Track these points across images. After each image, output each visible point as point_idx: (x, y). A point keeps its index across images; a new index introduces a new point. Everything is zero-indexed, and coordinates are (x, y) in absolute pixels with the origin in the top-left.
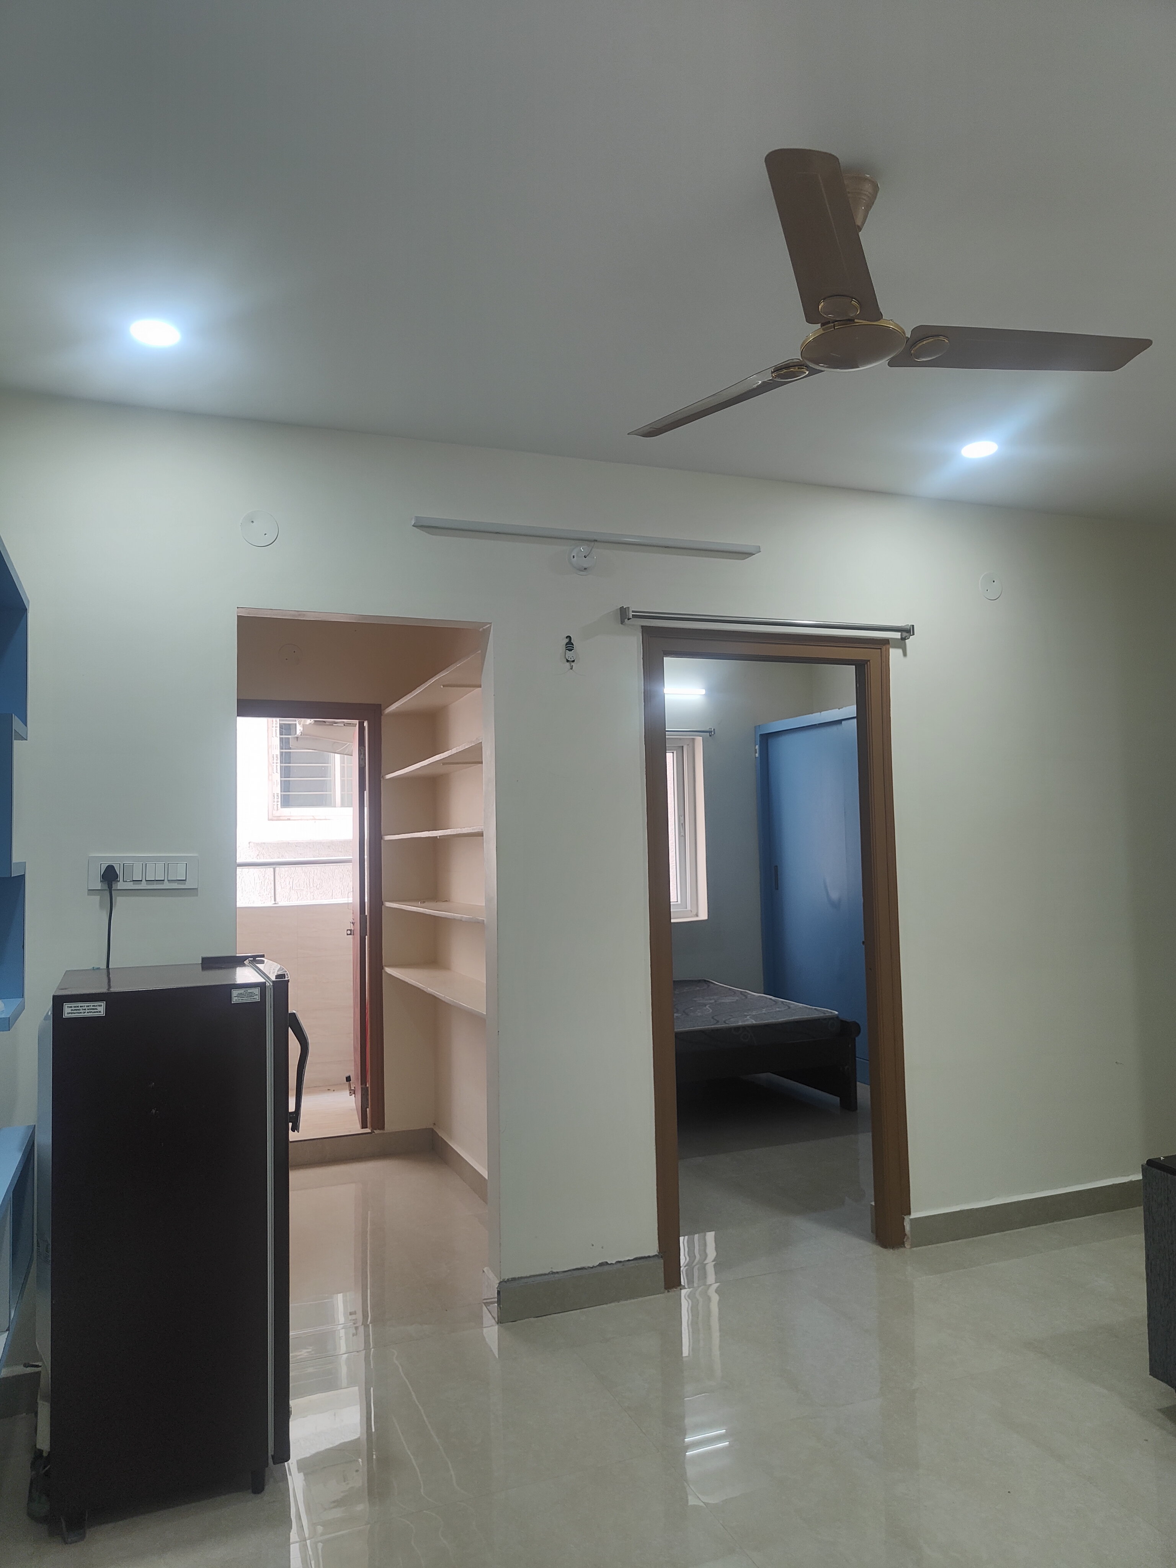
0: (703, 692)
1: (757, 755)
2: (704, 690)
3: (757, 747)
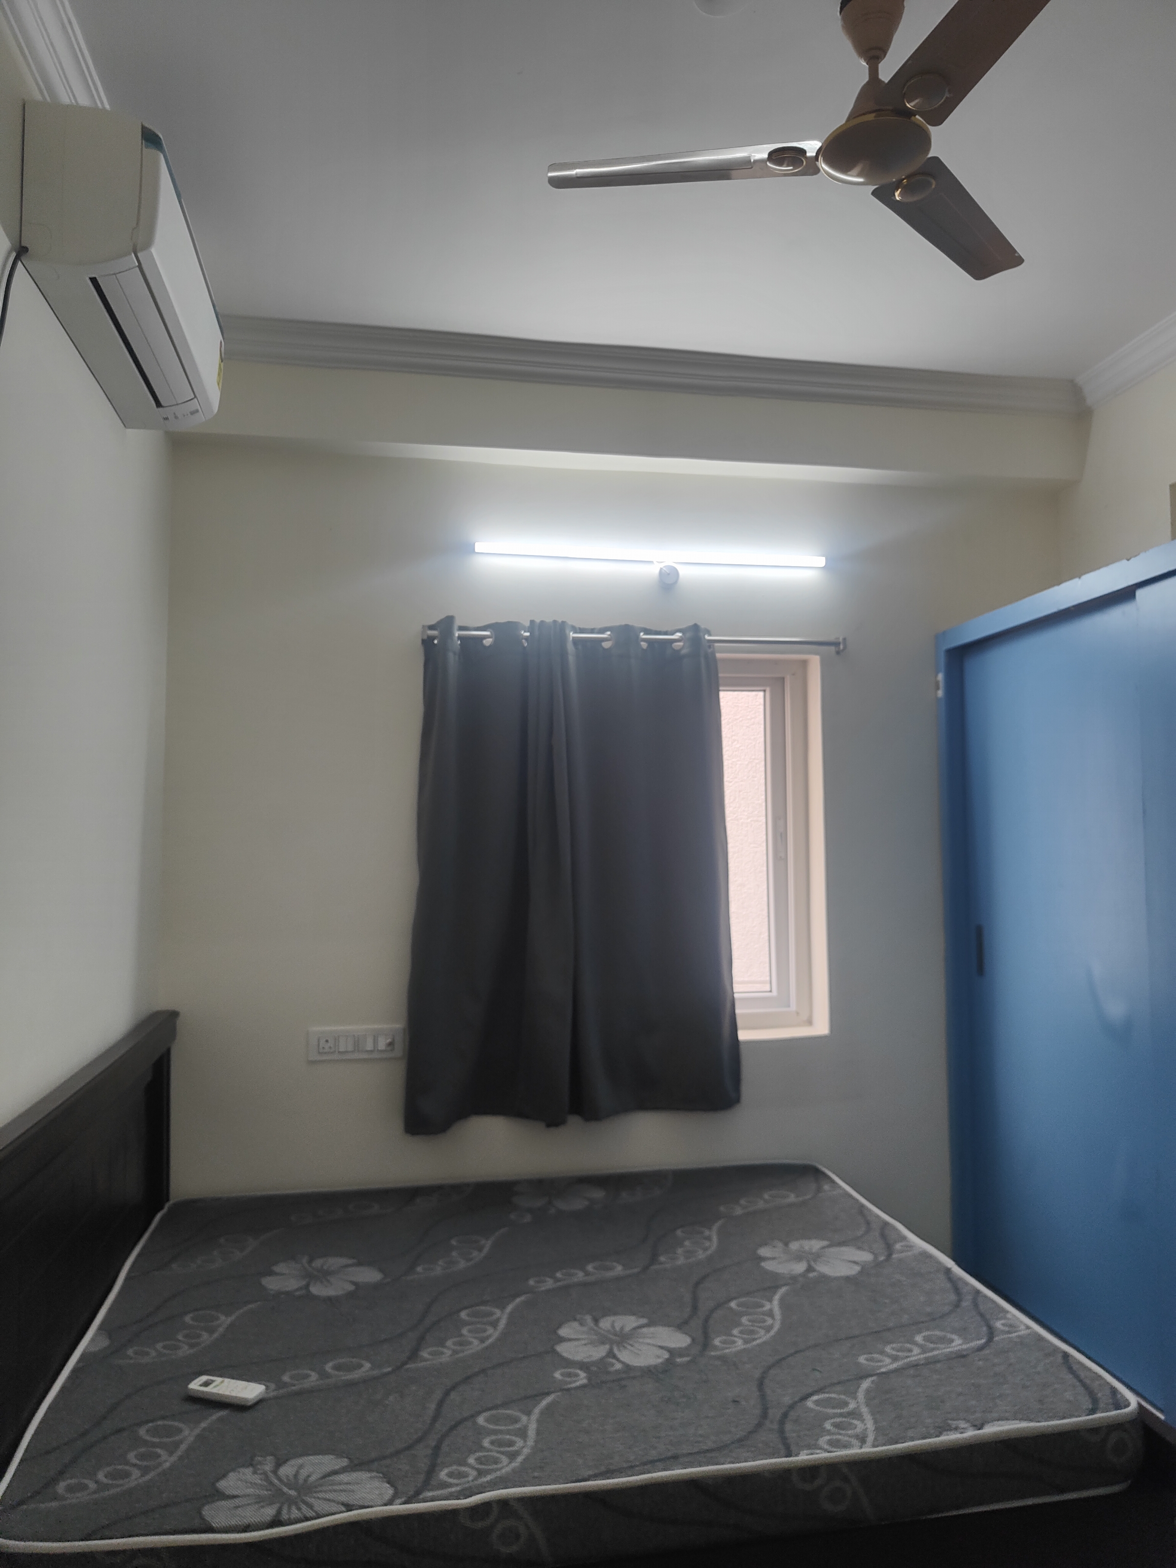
0: (821, 562)
1: (940, 693)
2: (824, 559)
3: (941, 677)
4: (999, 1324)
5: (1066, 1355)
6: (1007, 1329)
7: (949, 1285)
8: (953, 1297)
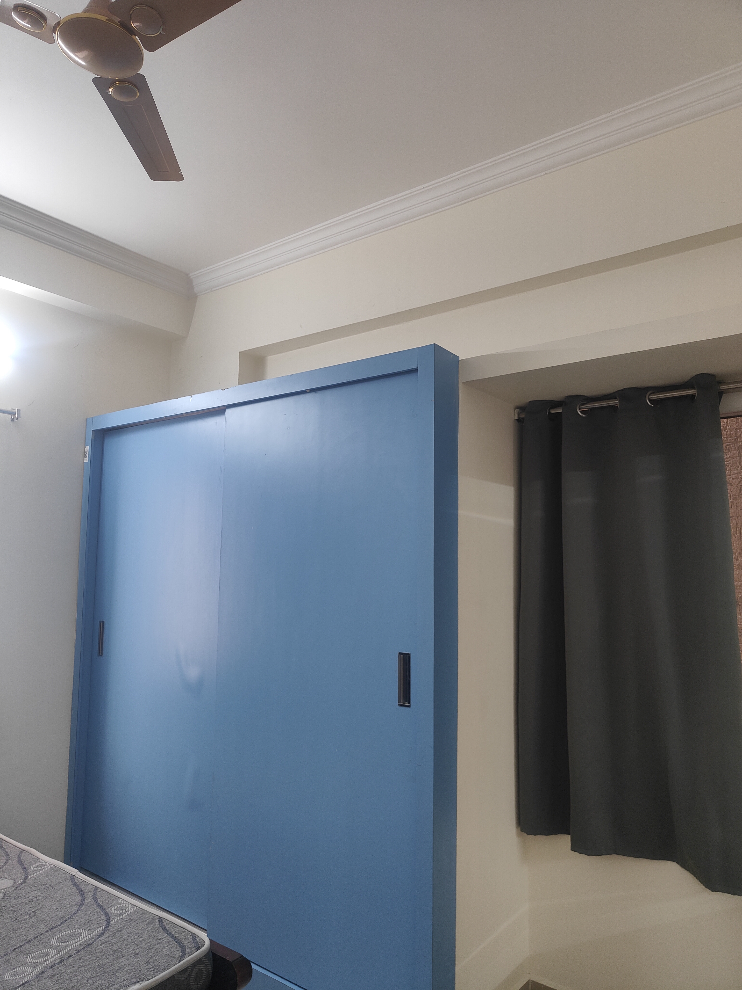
1: (86, 460)
3: (87, 448)
4: (113, 910)
5: (161, 919)
6: (119, 912)
7: (75, 889)
8: (78, 898)
